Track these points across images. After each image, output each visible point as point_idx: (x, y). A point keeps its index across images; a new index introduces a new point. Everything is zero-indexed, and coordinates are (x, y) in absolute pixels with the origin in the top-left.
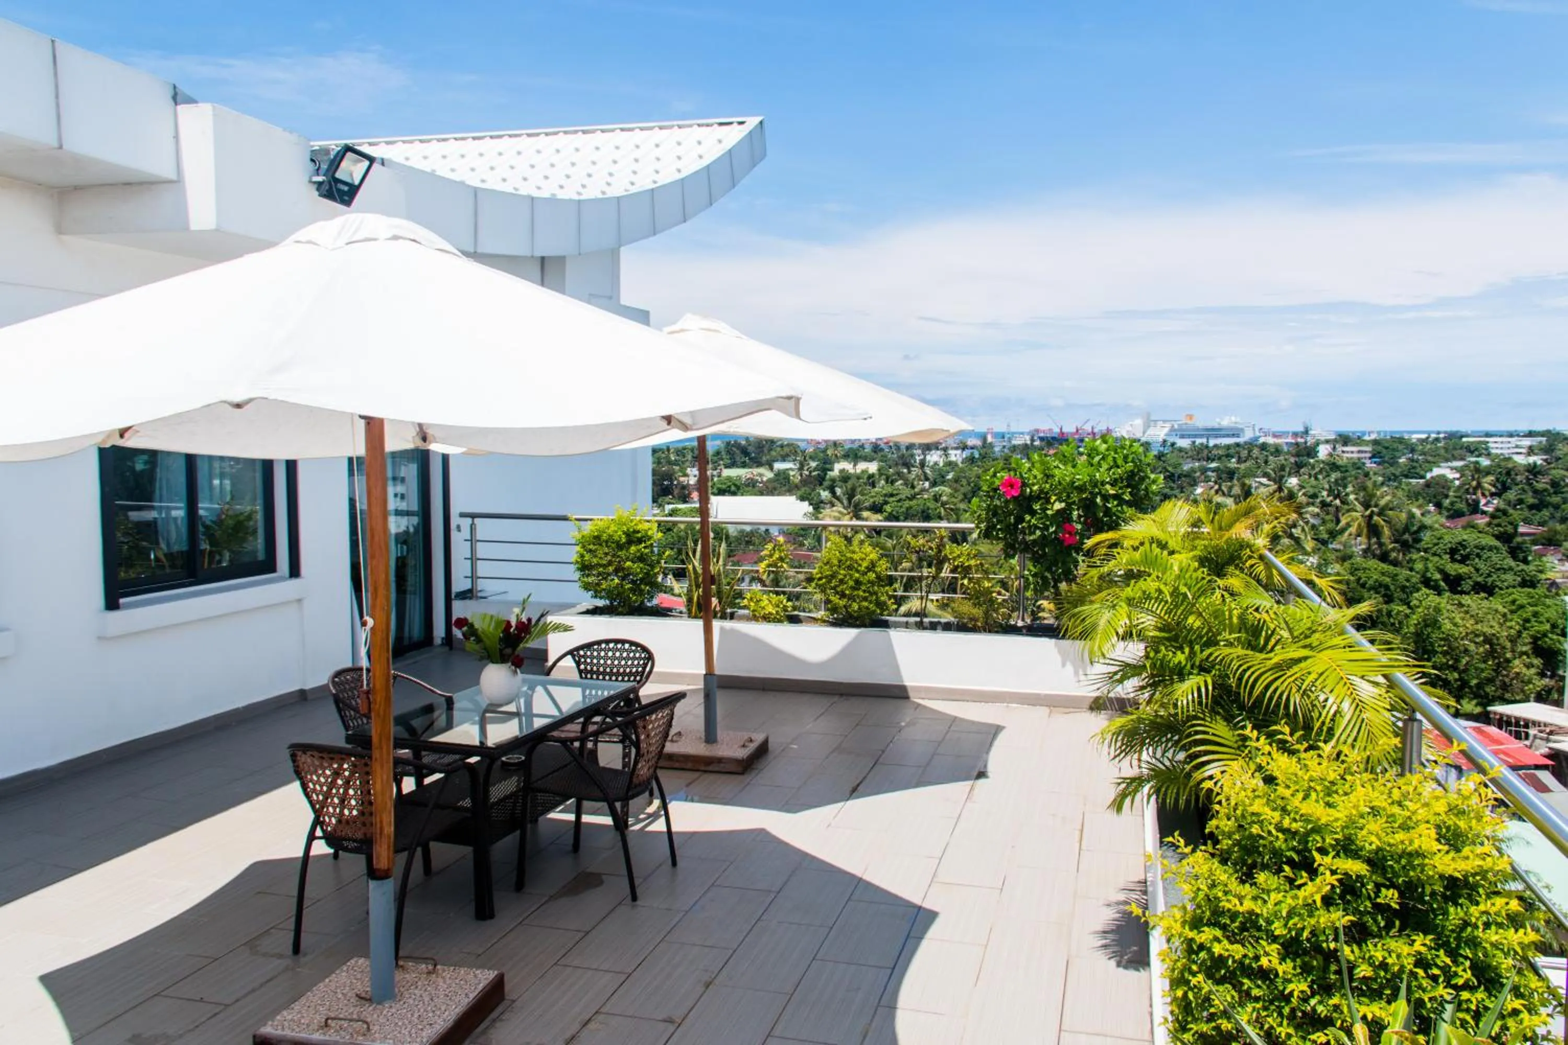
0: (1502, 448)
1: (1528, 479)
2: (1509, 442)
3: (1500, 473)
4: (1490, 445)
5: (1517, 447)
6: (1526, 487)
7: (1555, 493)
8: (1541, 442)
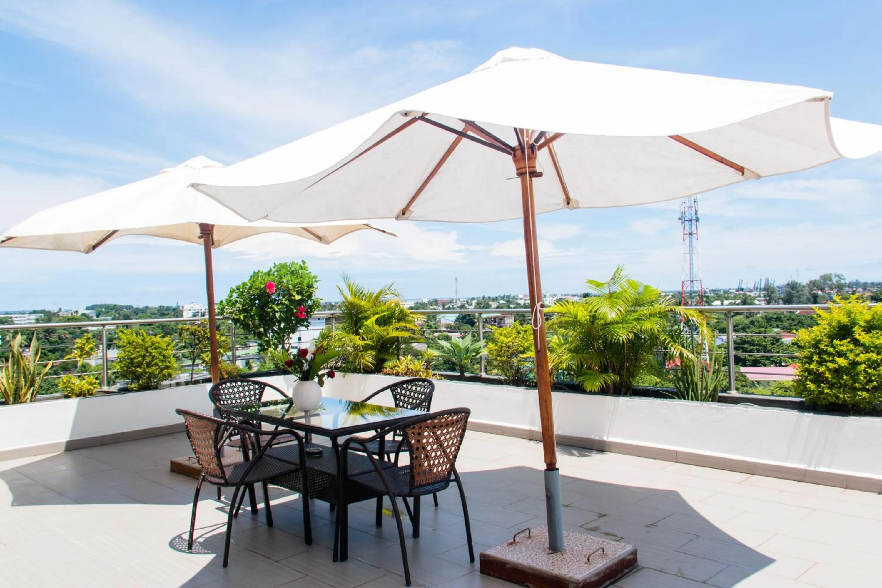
0: (20, 321)
1: (45, 336)
2: (24, 317)
3: (28, 334)
4: (14, 319)
5: (28, 320)
6: (45, 341)
7: (61, 343)
8: (41, 317)
